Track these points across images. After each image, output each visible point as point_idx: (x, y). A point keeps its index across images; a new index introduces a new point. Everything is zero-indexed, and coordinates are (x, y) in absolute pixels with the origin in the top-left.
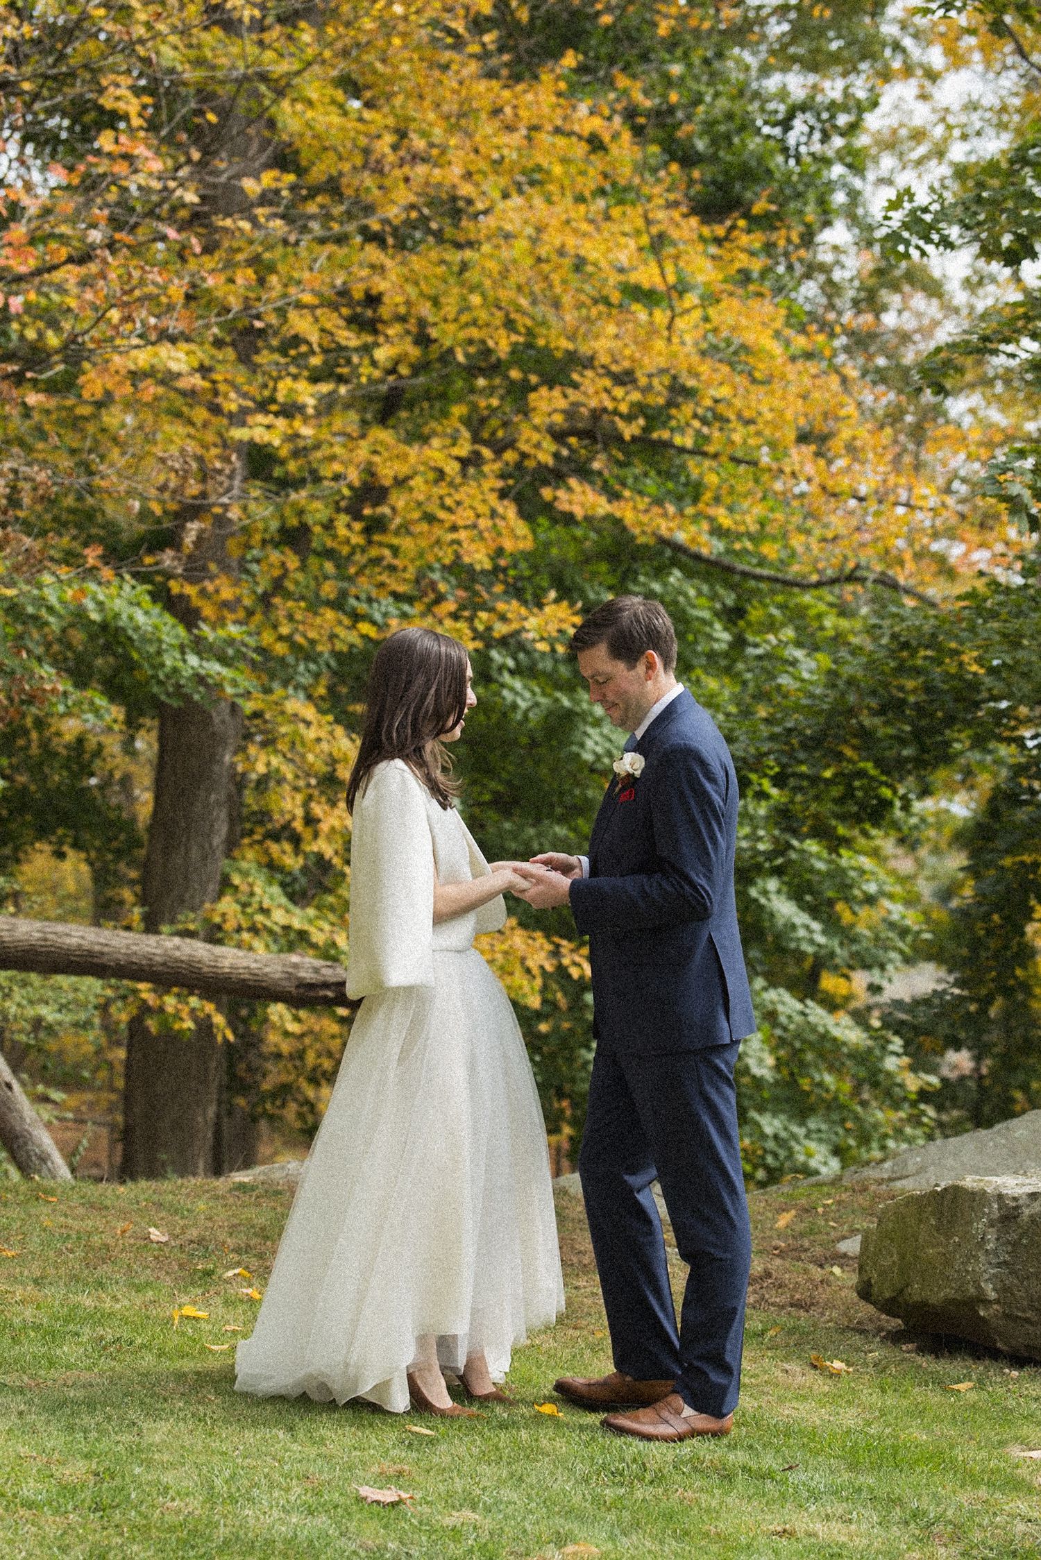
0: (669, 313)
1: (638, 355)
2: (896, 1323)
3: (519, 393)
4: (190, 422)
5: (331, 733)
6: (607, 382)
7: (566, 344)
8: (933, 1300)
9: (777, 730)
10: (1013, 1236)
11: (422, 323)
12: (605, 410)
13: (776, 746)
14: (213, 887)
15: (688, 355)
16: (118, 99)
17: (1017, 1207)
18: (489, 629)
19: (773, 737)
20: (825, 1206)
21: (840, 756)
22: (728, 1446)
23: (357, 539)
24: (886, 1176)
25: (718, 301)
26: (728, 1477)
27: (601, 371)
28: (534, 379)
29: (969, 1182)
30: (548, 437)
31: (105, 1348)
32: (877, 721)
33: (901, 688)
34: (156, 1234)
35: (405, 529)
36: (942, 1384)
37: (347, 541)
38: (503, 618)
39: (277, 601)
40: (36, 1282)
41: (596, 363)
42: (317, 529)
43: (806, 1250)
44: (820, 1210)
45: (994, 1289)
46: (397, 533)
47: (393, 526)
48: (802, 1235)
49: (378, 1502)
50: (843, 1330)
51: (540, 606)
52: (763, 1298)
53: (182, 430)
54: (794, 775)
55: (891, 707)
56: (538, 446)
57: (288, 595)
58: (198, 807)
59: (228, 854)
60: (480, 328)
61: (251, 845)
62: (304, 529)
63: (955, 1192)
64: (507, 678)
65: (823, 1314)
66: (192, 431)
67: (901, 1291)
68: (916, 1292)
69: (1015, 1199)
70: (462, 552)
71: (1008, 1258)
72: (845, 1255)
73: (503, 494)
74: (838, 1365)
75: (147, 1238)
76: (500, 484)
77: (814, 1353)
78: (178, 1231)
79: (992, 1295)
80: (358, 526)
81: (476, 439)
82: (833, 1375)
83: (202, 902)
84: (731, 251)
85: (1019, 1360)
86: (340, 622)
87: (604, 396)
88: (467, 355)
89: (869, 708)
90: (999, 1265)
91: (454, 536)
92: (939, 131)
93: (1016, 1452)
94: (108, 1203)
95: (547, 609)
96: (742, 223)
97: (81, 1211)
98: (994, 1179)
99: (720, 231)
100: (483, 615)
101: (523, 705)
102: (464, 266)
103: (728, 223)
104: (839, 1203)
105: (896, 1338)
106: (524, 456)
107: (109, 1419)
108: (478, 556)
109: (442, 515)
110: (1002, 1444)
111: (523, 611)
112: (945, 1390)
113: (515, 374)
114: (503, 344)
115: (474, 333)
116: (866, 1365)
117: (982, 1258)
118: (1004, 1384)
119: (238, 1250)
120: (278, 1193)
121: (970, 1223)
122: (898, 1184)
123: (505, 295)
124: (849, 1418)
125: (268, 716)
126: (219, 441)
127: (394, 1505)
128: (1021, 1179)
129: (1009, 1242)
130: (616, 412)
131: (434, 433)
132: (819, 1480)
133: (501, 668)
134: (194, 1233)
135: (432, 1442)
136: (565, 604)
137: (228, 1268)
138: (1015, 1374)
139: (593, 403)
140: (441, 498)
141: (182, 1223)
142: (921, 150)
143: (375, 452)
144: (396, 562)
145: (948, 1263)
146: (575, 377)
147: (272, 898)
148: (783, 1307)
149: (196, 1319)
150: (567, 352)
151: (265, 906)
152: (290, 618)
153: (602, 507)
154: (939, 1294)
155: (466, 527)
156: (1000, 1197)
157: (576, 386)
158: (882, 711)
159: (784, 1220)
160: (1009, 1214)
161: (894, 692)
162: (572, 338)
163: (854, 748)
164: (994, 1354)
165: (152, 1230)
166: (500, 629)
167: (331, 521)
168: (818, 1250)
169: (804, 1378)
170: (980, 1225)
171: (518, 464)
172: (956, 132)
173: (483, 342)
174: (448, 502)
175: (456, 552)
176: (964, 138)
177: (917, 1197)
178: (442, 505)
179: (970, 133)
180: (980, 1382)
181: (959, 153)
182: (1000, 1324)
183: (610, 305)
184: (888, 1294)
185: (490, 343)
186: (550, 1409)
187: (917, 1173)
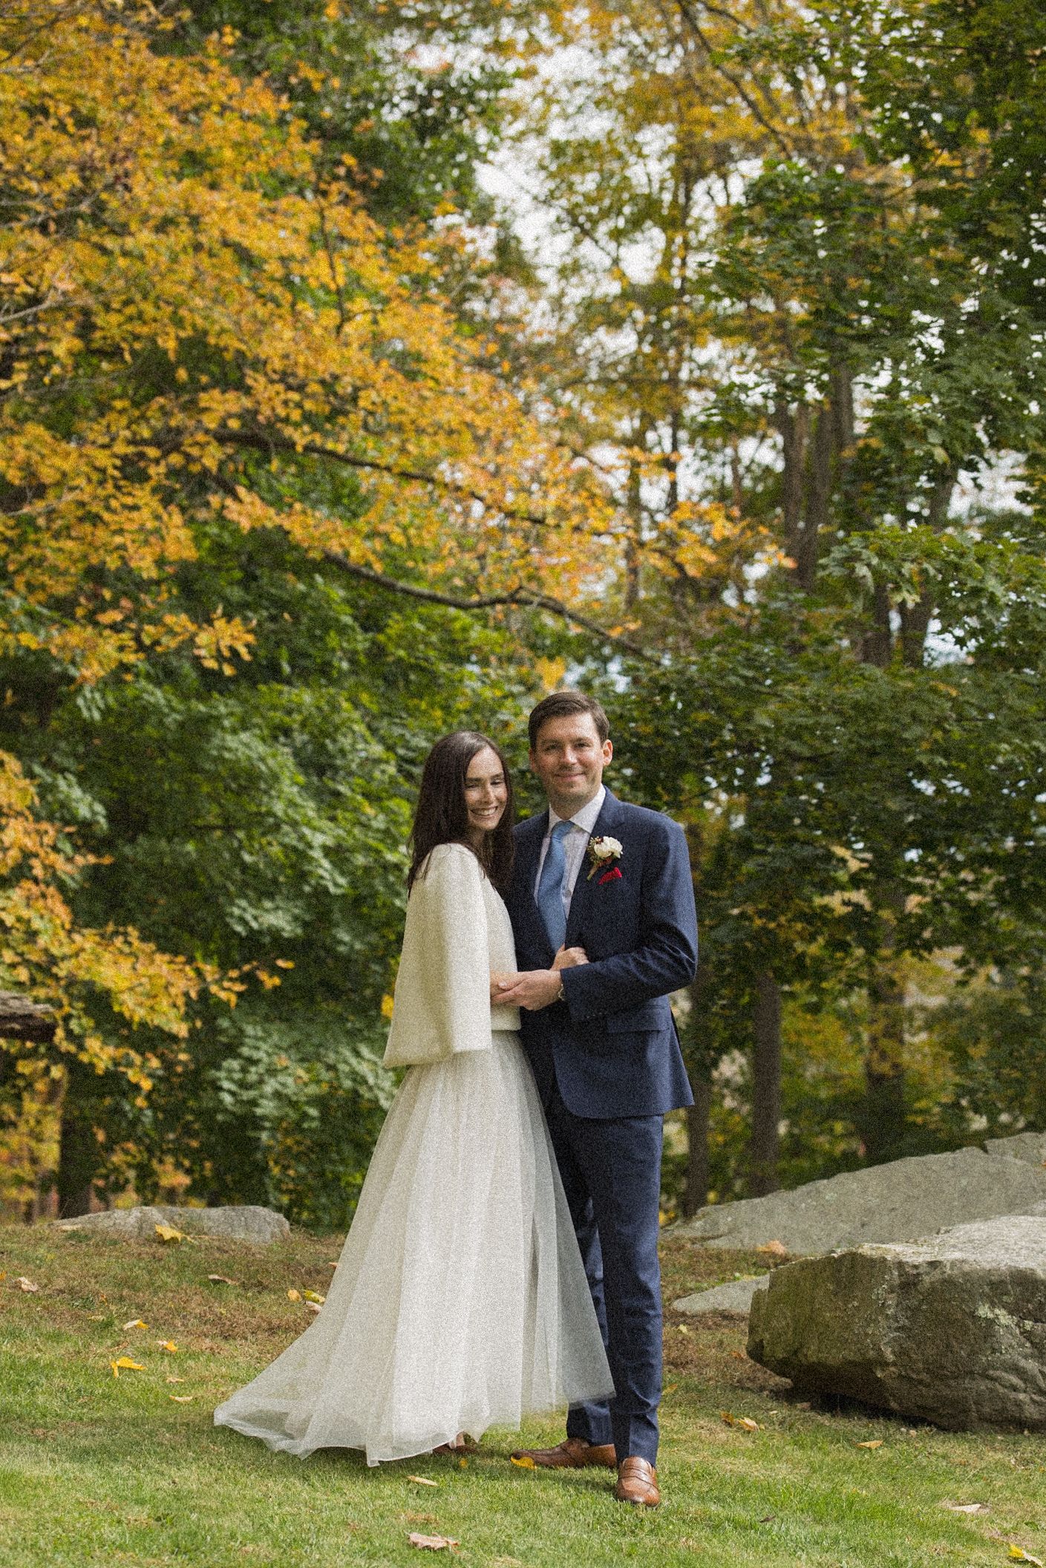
0: (339, 316)
1: (312, 361)
2: (787, 1382)
6: (278, 387)
7: (236, 344)
8: (831, 1361)
10: (913, 1302)
12: (278, 418)
17: (917, 1275)
18: (157, 642)
24: (699, 1234)
25: (387, 305)
26: (716, 1528)
27: (273, 376)
28: (203, 379)
29: (867, 1249)
30: (217, 442)
34: (26, 1283)
36: (852, 1442)
38: (170, 631)
41: (269, 367)
45: (893, 1353)
49: (428, 1548)
51: (211, 622)
56: (205, 449)
60: (147, 323)
63: (854, 1260)
67: (795, 1353)
68: (812, 1353)
69: (916, 1267)
70: (128, 558)
71: (907, 1323)
72: (683, 1314)
74: (749, 1422)
75: (18, 1286)
77: (723, 1412)
79: (891, 1358)
82: (747, 1432)
85: (913, 1420)
87: (277, 402)
88: (134, 352)
90: (897, 1329)
91: (120, 540)
92: (537, 106)
93: (952, 1507)
95: (218, 625)
98: (892, 1247)
100: (149, 628)
105: (789, 1396)
106: (190, 459)
108: (144, 564)
109: (106, 516)
110: (936, 1497)
111: (192, 625)
112: (853, 1445)
113: (183, 374)
114: (170, 343)
115: (140, 328)
116: (772, 1422)
117: (882, 1322)
118: (908, 1442)
120: (115, 1243)
121: (870, 1288)
123: (174, 288)
127: (442, 1549)
128: (915, 1248)
129: (908, 1308)
130: (288, 419)
132: (797, 1531)
134: (60, 1283)
135: (439, 1492)
136: (237, 620)
137: (122, 1320)
138: (913, 1432)
139: (267, 411)
140: (106, 499)
141: (41, 1271)
142: (520, 125)
143: (35, 450)
145: (847, 1327)
146: (248, 382)
149: (133, 1370)
150: (239, 352)
153: (271, 518)
154: (835, 1357)
155: (132, 531)
156: (900, 1265)
157: (249, 391)
160: (909, 1281)
162: (243, 340)
164: (888, 1414)
165: (20, 1279)
166: (167, 645)
169: (723, 1435)
170: (881, 1290)
171: (185, 467)
172: (555, 109)
173: (153, 340)
174: (114, 503)
175: (122, 558)
176: (566, 117)
177: (812, 1263)
178: (108, 508)
179: (571, 110)
180: (886, 1440)
181: (557, 131)
182: (896, 1384)
183: (279, 306)
184: (780, 1355)
185: (160, 341)
186: (525, 1463)
187: (730, 1232)
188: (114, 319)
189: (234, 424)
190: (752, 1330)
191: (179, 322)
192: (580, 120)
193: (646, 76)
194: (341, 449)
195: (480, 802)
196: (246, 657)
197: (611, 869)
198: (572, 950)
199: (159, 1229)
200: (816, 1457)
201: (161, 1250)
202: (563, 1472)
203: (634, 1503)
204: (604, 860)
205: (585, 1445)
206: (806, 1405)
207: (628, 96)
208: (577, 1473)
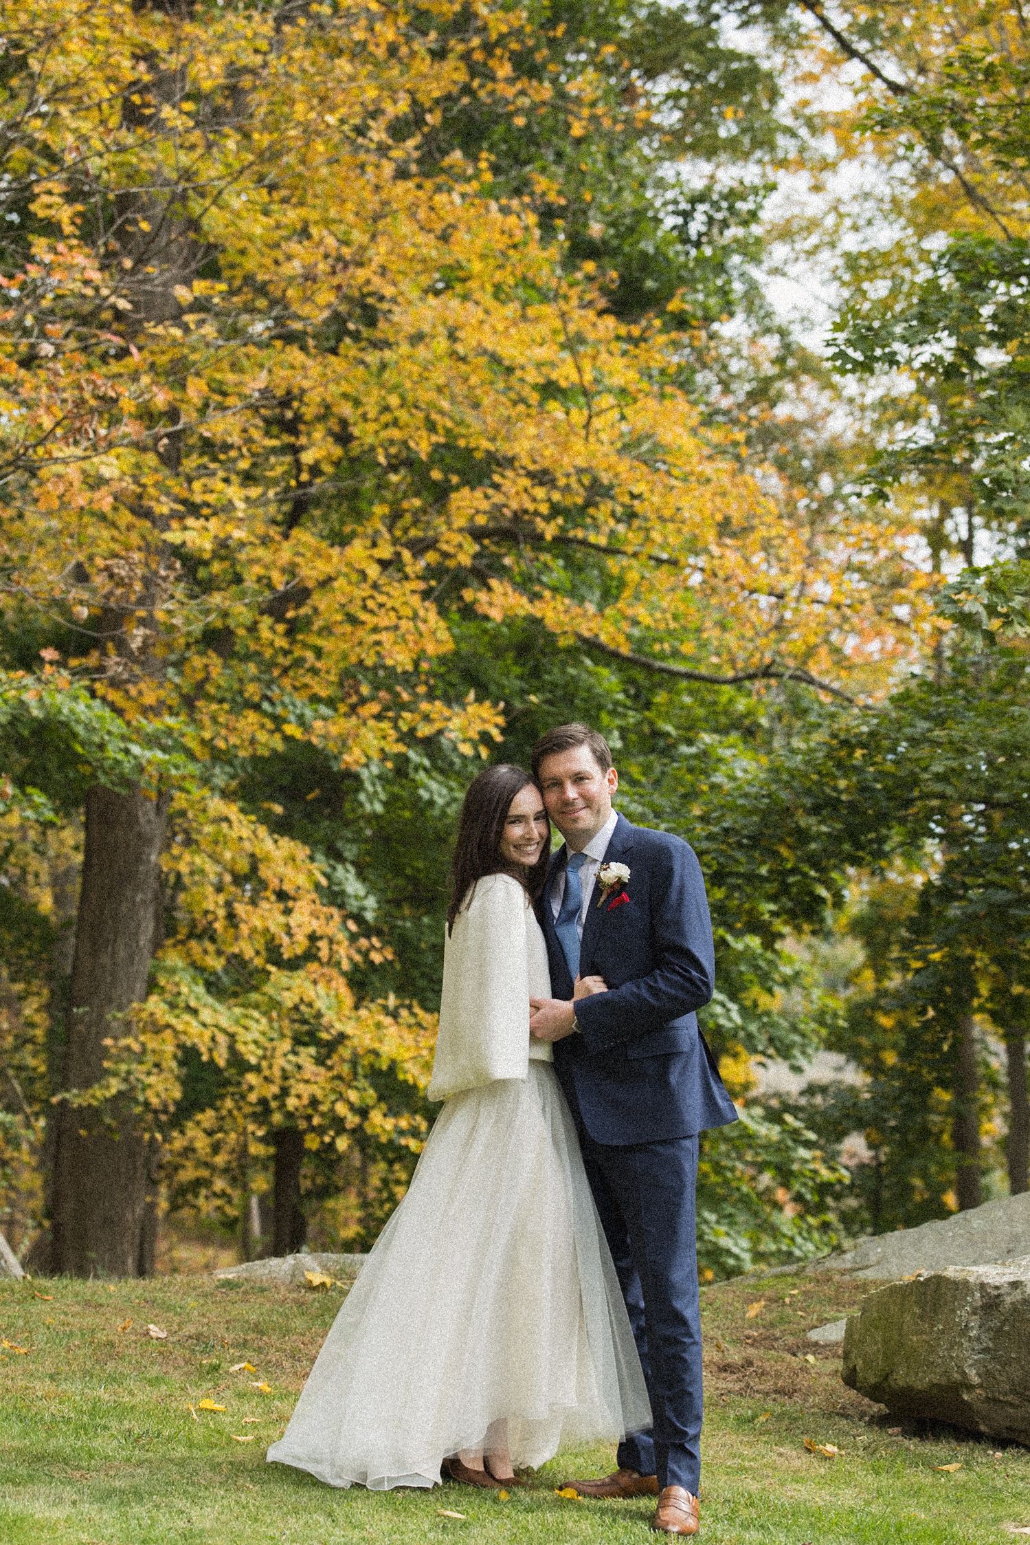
0: (586, 412)
1: (557, 455)
2: (877, 1408)
3: (440, 495)
4: (114, 525)
5: (254, 832)
6: (526, 482)
7: (486, 444)
8: (919, 1385)
9: (715, 829)
10: (995, 1323)
11: (344, 423)
12: (526, 512)
13: (714, 846)
14: (140, 987)
15: (606, 455)
16: (49, 206)
17: (998, 1296)
18: (412, 731)
19: (710, 837)
20: (792, 1296)
21: (775, 854)
22: (742, 1525)
23: (282, 642)
24: (848, 1266)
25: (635, 400)
27: (522, 472)
28: (455, 479)
29: (951, 1272)
30: (469, 539)
31: (136, 1441)
32: (812, 820)
33: (835, 789)
34: (155, 1331)
35: (327, 630)
36: (932, 1466)
37: (272, 644)
38: (427, 718)
39: (200, 704)
40: (51, 1377)
41: (517, 464)
42: (241, 632)
43: (776, 1339)
44: (787, 1300)
45: (979, 1375)
46: (320, 633)
47: (315, 627)
48: (772, 1325)
50: (830, 1416)
51: (464, 706)
52: (748, 1386)
53: (106, 534)
54: (731, 874)
55: (824, 806)
56: (460, 546)
57: (210, 698)
58: (124, 907)
59: (153, 955)
60: (401, 428)
61: (175, 946)
62: (228, 632)
63: (938, 1282)
64: (421, 775)
65: (805, 1400)
66: (116, 533)
67: (886, 1378)
68: (902, 1378)
69: (997, 1288)
70: (383, 652)
71: (991, 1345)
72: (816, 1344)
73: (426, 595)
74: (831, 1448)
75: (147, 1333)
76: (422, 586)
77: (805, 1438)
78: (175, 1327)
79: (976, 1380)
80: (281, 628)
81: (395, 541)
82: (827, 1458)
83: (130, 1001)
84: (647, 351)
85: (1002, 1441)
86: (262, 726)
87: (525, 496)
88: (387, 456)
89: (803, 806)
90: (982, 1351)
91: (376, 637)
92: (830, 221)
93: (1010, 1528)
94: (103, 1301)
95: (470, 709)
96: (657, 323)
97: (78, 1308)
98: (974, 1268)
99: (636, 331)
100: (408, 716)
101: (440, 801)
102: (383, 366)
103: (644, 323)
104: (805, 1293)
105: (881, 1422)
106: (446, 555)
107: (157, 1507)
108: (400, 658)
109: (364, 616)
110: (997, 1521)
111: (447, 713)
112: (936, 1472)
113: (436, 475)
114: (423, 446)
115: (395, 433)
116: (856, 1448)
117: (966, 1345)
118: (989, 1465)
119: (236, 1345)
120: (263, 1290)
121: (953, 1311)
122: (861, 1274)
123: (426, 395)
124: (848, 1497)
125: (190, 815)
126: (142, 544)
128: (1000, 1269)
129: (990, 1329)
130: (536, 513)
131: (354, 535)
133: (417, 768)
134: (190, 1329)
135: (465, 1525)
136: (487, 704)
137: (232, 1362)
138: (999, 1454)
139: (514, 505)
140: (364, 600)
141: (177, 1319)
142: (814, 240)
143: (298, 554)
144: (319, 665)
145: (932, 1350)
146: (497, 478)
147: (198, 998)
148: (767, 1394)
149: (213, 1411)
150: (488, 452)
151: (193, 1004)
152: (214, 720)
153: (522, 606)
154: (921, 1380)
155: (387, 629)
156: (983, 1286)
157: (497, 487)
158: (815, 810)
159: (753, 1311)
160: (991, 1302)
161: (828, 790)
162: (493, 440)
163: (789, 847)
164: (977, 1437)
165: (151, 1326)
166: (424, 730)
167: (256, 623)
168: (790, 1340)
169: (801, 1461)
170: (963, 1313)
171: (440, 564)
172: (848, 222)
173: (405, 443)
174: (371, 604)
175: (378, 653)
176: (855, 228)
177: (901, 1287)
178: (365, 607)
179: (862, 222)
180: (967, 1463)
181: (850, 242)
182: (984, 1407)
183: (529, 406)
184: (873, 1380)
185: (412, 444)
186: (569, 1493)
187: (878, 1263)
188: (372, 427)
189: (481, 520)
190: (846, 1357)
191: (432, 427)
192: (868, 231)
193: (931, 188)
194: (602, 541)
195: (522, 837)
196: (499, 738)
197: (620, 893)
198: (587, 979)
199: (310, 1276)
200: (885, 1481)
201: (310, 1296)
202: (609, 1502)
203: (666, 1532)
204: (612, 886)
205: (636, 1476)
206: (897, 1430)
207: (914, 204)
208: (621, 1503)
